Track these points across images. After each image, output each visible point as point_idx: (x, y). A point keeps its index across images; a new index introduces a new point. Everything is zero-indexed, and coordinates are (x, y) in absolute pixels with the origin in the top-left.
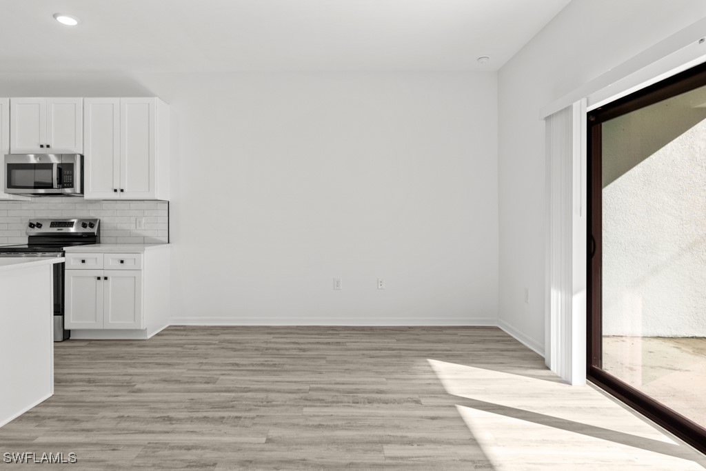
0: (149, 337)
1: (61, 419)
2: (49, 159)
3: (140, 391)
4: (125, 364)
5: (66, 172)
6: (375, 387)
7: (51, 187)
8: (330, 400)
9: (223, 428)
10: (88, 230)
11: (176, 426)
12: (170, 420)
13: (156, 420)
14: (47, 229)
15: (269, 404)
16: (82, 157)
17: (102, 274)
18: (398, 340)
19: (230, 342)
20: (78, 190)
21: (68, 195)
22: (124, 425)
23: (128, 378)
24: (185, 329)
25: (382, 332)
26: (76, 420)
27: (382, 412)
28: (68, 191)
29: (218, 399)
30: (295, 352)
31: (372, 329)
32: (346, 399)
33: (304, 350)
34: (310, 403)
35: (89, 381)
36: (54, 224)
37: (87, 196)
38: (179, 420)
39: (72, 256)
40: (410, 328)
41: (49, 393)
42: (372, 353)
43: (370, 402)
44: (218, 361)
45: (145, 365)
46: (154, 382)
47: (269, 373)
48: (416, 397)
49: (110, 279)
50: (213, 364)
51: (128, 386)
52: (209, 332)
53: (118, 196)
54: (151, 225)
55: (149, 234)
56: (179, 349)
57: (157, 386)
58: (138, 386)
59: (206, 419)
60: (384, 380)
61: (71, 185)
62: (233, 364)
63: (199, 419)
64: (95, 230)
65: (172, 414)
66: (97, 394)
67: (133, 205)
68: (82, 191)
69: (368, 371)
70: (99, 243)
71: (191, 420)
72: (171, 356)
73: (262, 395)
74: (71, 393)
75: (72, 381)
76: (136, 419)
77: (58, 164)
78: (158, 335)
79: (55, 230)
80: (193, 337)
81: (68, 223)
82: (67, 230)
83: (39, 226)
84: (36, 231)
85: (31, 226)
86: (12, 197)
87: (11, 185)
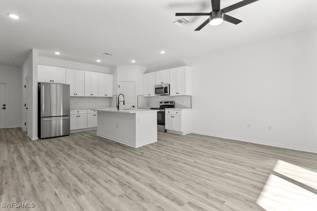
0: (184, 135)
1: (156, 146)
2: (163, 86)
3: (174, 145)
4: (174, 139)
5: (166, 89)
6: (241, 161)
7: (163, 93)
8: (222, 159)
9: (186, 156)
10: (172, 104)
11: (176, 153)
12: (176, 152)
13: (173, 151)
14: (163, 104)
15: (202, 155)
16: (169, 85)
17: (173, 116)
18: (272, 151)
19: (205, 140)
20: (169, 94)
21: (167, 95)
22: (166, 150)
23: (173, 142)
24: (195, 134)
25: (268, 148)
26: (158, 147)
27: (236, 166)
28: (167, 94)
29: (190, 151)
30: (223, 146)
31: (264, 146)
32: (227, 160)
33: (227, 146)
34: (214, 158)
35: (165, 141)
36: (165, 103)
38: (178, 152)
39: (167, 110)
40: (285, 149)
41: (156, 141)
42: (253, 152)
43: (235, 163)
44: (197, 143)
45: (178, 140)
46: (178, 144)
47: (209, 149)
48: (254, 167)
49: (174, 117)
50: (195, 144)
51: (172, 144)
52: (201, 136)
53: (177, 95)
54: (186, 103)
55: (186, 105)
56: (189, 139)
57: (178, 145)
58: (174, 144)
59: (184, 154)
60: (248, 160)
61: (167, 93)
62: (200, 145)
63: (182, 153)
64: (173, 104)
65: (177, 151)
66: (165, 144)
67: (182, 97)
68: (170, 94)
69: (244, 156)
70: (174, 107)
71: (180, 153)
72: (186, 140)
73: (202, 153)
74: (160, 142)
75: (162, 140)
76: (169, 150)
77: (164, 87)
78: (187, 134)
79: (165, 104)
80: (196, 137)
81: (167, 102)
82: (167, 104)
83: (162, 103)
84: (161, 104)
85: (160, 103)
86: (156, 96)
87: (156, 93)
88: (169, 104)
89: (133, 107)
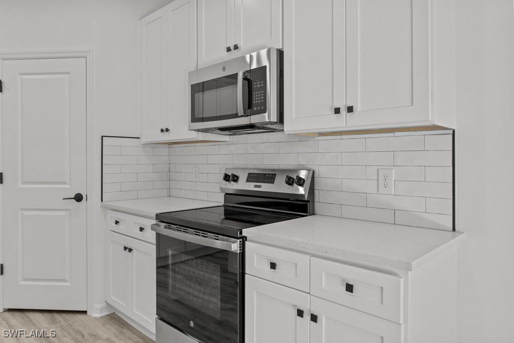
5: (256, 85)
7: (236, 116)
10: (295, 190)
14: (243, 185)
16: (281, 53)
20: (274, 118)
36: (252, 178)
37: (288, 126)
49: (323, 321)
61: (263, 107)
64: (304, 190)
68: (281, 119)
70: (313, 214)
77: (246, 72)
79: (251, 187)
81: (269, 177)
82: (265, 187)
83: (235, 179)
84: (233, 187)
85: (227, 178)
86: (201, 136)
87: (194, 119)
88: (279, 187)
89: (79, 198)
